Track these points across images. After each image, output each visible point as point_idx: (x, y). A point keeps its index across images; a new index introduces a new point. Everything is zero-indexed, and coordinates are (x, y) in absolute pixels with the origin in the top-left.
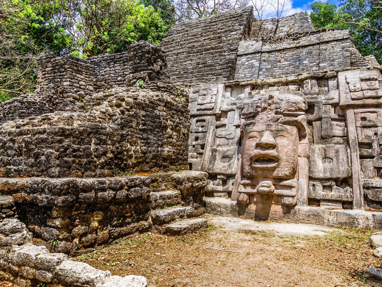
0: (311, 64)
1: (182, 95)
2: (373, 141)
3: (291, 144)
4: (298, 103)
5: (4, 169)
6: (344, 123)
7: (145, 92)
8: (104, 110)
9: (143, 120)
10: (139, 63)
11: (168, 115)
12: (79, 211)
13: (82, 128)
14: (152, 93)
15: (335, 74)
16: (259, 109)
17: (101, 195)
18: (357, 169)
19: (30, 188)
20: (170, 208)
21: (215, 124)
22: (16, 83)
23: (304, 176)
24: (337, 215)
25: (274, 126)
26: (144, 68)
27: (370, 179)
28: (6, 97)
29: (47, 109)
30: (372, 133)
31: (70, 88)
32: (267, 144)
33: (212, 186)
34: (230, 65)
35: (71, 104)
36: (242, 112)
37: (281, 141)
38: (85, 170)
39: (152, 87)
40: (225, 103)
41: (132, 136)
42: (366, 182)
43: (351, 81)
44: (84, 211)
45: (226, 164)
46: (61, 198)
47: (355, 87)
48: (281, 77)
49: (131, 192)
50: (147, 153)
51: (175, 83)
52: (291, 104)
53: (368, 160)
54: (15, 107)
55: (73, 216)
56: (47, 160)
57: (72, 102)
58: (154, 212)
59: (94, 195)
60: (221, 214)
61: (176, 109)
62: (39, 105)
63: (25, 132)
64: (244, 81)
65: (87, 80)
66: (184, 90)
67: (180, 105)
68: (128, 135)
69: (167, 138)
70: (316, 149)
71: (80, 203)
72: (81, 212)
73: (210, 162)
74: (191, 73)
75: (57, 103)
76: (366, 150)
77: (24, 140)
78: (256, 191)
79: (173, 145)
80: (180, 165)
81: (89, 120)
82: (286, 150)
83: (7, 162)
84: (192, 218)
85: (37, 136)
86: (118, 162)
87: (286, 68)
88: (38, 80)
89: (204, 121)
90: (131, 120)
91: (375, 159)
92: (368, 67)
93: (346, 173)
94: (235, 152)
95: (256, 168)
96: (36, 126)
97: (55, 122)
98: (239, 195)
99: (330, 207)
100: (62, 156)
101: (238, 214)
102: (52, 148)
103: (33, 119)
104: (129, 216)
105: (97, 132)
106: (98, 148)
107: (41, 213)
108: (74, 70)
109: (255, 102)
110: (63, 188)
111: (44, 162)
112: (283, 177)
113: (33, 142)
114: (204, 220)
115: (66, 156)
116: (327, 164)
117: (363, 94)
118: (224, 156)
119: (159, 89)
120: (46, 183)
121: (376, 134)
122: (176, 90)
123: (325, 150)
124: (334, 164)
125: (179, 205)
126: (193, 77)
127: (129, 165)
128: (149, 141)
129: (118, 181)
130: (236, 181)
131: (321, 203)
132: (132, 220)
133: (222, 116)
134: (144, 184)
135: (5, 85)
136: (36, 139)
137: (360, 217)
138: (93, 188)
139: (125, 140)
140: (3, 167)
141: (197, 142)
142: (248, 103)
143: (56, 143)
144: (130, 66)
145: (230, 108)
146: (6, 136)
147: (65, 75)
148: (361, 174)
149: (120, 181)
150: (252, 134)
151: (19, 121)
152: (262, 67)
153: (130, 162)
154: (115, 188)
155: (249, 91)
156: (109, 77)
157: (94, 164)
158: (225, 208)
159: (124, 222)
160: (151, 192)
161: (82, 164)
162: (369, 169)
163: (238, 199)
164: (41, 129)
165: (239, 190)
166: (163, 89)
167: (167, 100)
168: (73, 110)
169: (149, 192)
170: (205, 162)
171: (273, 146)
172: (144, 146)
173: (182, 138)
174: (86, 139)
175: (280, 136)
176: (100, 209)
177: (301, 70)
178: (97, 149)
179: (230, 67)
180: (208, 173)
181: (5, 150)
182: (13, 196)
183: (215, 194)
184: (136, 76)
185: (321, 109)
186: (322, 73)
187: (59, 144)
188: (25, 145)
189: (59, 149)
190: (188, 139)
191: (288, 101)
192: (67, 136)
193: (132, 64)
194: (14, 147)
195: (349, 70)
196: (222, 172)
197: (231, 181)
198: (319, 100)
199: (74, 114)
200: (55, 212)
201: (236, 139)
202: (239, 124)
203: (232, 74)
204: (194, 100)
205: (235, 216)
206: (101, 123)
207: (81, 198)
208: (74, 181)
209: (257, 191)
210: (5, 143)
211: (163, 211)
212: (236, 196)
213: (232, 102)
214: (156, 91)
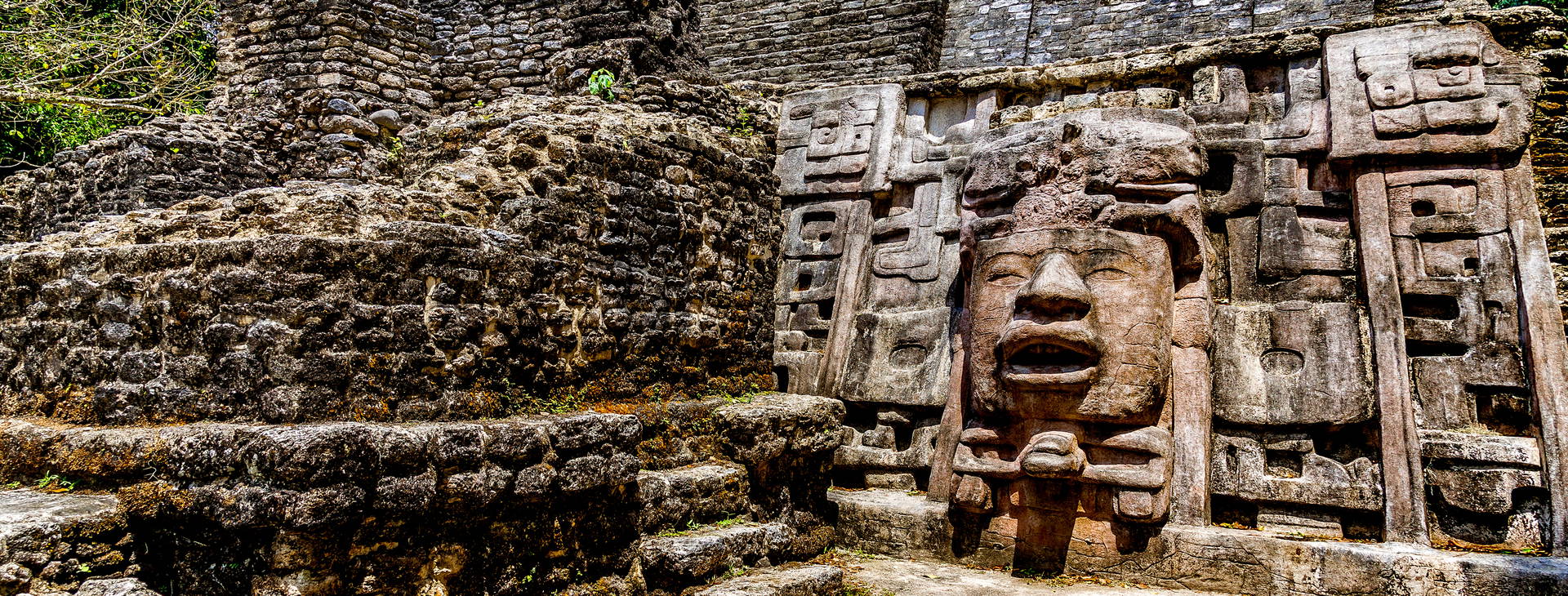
0: (1224, 10)
1: (754, 126)
2: (1459, 289)
3: (1144, 301)
4: (1171, 150)
5: (87, 395)
6: (1345, 224)
7: (621, 116)
8: (470, 178)
9: (611, 214)
10: (597, 10)
11: (701, 197)
12: (377, 545)
13: (391, 243)
14: (643, 118)
15: (1315, 43)
16: (1029, 176)
17: (459, 485)
18: (1397, 391)
19: (190, 462)
20: (710, 527)
21: (870, 228)
22: (135, 74)
23: (1196, 416)
24: (1323, 560)
25: (1082, 236)
26: (615, 27)
27: (1451, 432)
28: (94, 126)
29: (255, 171)
30: (1454, 259)
31: (346, 98)
32: (1055, 300)
33: (861, 448)
34: (925, 15)
35: (347, 155)
36: (968, 185)
37: (1109, 291)
38: (401, 394)
39: (645, 98)
40: (907, 154)
41: (575, 272)
42: (1433, 441)
43: (1377, 69)
44: (396, 544)
45: (909, 371)
46: (309, 499)
47: (1391, 91)
48: (1108, 59)
49: (570, 471)
50: (627, 331)
51: (729, 80)
52: (1143, 154)
53: (1440, 359)
54: (132, 162)
55: (354, 561)
56: (259, 358)
57: (353, 149)
58: (653, 543)
59: (433, 483)
60: (892, 549)
61: (732, 177)
62: (224, 158)
63: (171, 255)
64: (974, 74)
65: (407, 68)
66: (758, 106)
67: (745, 161)
68: (560, 267)
69: (699, 279)
70: (1240, 318)
71: (383, 515)
72: (385, 547)
73: (853, 362)
74: (786, 45)
75: (295, 150)
76: (1431, 321)
77: (167, 285)
78: (1018, 468)
79: (720, 302)
80: (744, 372)
81: (416, 214)
82: (1126, 322)
83: (100, 366)
84: (786, 564)
85: (218, 271)
86: (524, 363)
87: (1130, 25)
88: (221, 66)
89: (830, 216)
90: (570, 215)
91: (1467, 355)
92: (1445, 14)
93: (1356, 408)
94: (941, 326)
95: (1016, 384)
96: (215, 234)
97: (287, 220)
98: (957, 482)
99: (1295, 532)
100: (314, 345)
101: (954, 549)
102: (276, 313)
103: (204, 208)
104: (560, 558)
105: (447, 253)
106: (450, 313)
107: (229, 554)
108: (360, 32)
109: (1015, 149)
110: (318, 459)
111: (244, 366)
112: (1117, 417)
113: (205, 294)
114: (830, 570)
115: (329, 343)
116: (1280, 372)
117: (1423, 117)
118: (900, 341)
119: (669, 102)
120: (253, 442)
121: (1472, 263)
122: (732, 108)
123: (1273, 322)
124: (1306, 373)
125: (741, 518)
126: (793, 60)
127: (562, 374)
128: (635, 287)
129: (521, 431)
130: (947, 431)
131: (1260, 516)
132: (573, 573)
133: (896, 199)
134: (615, 443)
135: (90, 83)
136: (217, 281)
137: (1412, 573)
138: (431, 456)
139: (548, 284)
140: (85, 385)
141: (805, 293)
142: (989, 155)
143: (293, 296)
144: (564, 20)
145: (925, 171)
146: (97, 270)
147: (323, 50)
148: (1414, 411)
149: (531, 433)
150: (1000, 265)
151: (146, 215)
152: (1040, 21)
153: (565, 365)
154: (510, 458)
155: (993, 110)
156: (489, 58)
157: (434, 372)
158: (908, 530)
159: (543, 579)
160: (641, 471)
161: (390, 373)
162: (1444, 392)
163: (953, 495)
164: (236, 243)
165: (957, 463)
166: (684, 104)
167: (698, 144)
168: (355, 176)
169: (634, 469)
170: (833, 362)
171: (1077, 308)
172: (618, 306)
173: (752, 277)
174: (404, 280)
175: (1104, 270)
176: (453, 536)
177: (1186, 29)
178: (446, 318)
179: (923, 25)
180: (846, 403)
181: (92, 322)
182: (123, 493)
183: (871, 478)
184: (589, 57)
185: (1257, 172)
186: (1262, 39)
187: (305, 300)
188: (172, 303)
189: (304, 319)
190: (774, 281)
191: (1135, 143)
192: (334, 272)
193: (572, 11)
194: (127, 313)
195: (1367, 26)
196: (893, 398)
197: (928, 432)
198: (1251, 139)
199: (359, 189)
200: (285, 548)
201: (945, 282)
202: (954, 227)
203: (931, 51)
204: (797, 143)
205: (942, 559)
206: (462, 224)
207: (385, 497)
208: (358, 433)
209: (1022, 468)
210: (93, 297)
211: (683, 539)
212: (946, 485)
213: (932, 149)
214: (660, 110)
